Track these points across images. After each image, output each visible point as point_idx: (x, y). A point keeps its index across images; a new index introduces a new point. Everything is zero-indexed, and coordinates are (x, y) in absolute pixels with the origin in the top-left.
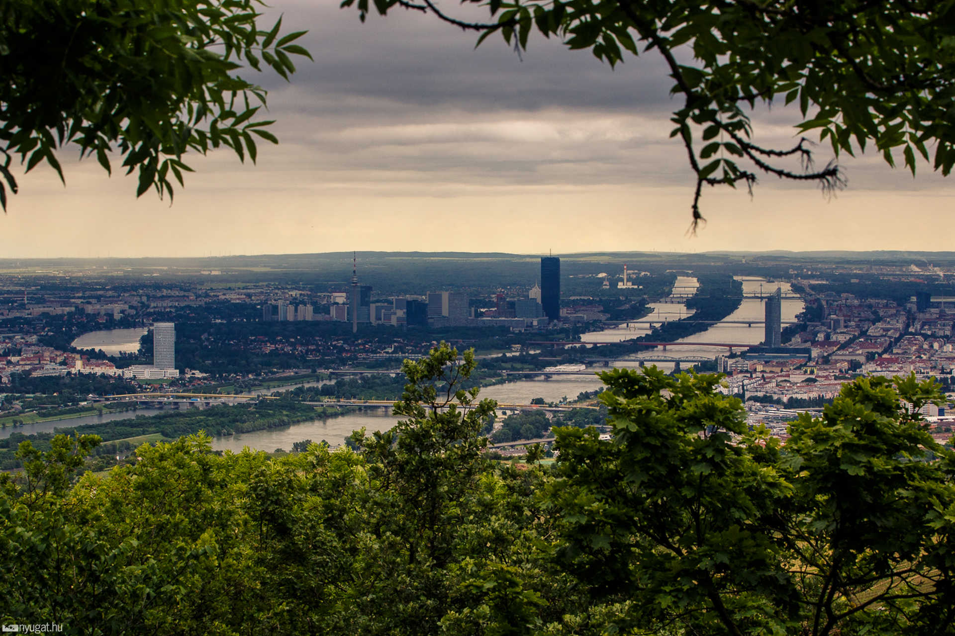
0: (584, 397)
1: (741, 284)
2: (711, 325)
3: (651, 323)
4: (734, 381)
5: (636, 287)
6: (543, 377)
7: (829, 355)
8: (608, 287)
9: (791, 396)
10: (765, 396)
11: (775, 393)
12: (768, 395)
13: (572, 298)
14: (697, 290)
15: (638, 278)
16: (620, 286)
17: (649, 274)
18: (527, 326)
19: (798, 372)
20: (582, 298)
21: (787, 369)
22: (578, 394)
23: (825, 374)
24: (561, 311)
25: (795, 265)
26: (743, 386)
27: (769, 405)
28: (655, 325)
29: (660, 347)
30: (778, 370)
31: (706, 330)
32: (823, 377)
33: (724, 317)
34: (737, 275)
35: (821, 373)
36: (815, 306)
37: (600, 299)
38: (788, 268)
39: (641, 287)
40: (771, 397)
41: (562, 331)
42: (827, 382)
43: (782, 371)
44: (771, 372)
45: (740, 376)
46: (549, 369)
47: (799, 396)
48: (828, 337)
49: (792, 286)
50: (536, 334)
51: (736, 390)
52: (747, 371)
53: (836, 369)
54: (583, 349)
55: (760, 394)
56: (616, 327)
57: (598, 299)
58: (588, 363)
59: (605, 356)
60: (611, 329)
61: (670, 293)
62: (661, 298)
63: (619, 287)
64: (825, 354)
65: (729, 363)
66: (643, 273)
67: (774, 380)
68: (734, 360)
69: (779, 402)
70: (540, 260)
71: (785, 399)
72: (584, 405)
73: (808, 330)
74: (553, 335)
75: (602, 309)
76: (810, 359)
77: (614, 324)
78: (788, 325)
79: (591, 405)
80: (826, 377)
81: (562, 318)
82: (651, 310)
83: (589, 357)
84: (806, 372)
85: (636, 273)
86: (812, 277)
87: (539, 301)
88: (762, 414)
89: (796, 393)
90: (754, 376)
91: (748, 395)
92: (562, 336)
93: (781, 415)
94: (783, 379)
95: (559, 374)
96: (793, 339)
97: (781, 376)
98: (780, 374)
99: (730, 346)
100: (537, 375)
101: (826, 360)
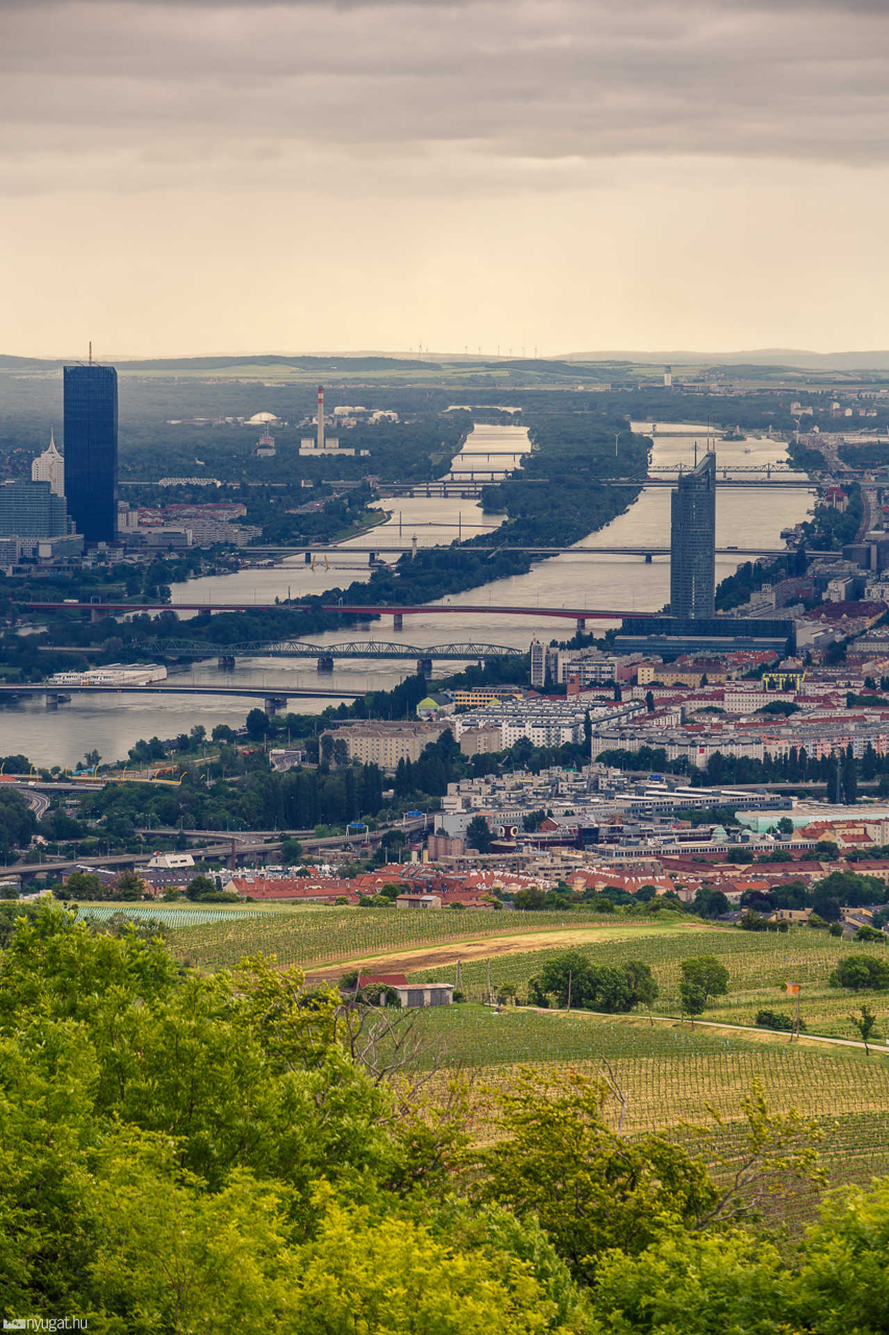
0: (149, 752)
1: (650, 444)
2: (540, 558)
3: (373, 553)
4: (566, 710)
5: (350, 452)
6: (44, 701)
7: (849, 640)
8: (271, 453)
9: (714, 750)
10: (645, 751)
11: (672, 743)
12: (654, 747)
13: (164, 483)
14: (522, 462)
15: (361, 426)
16: (307, 448)
17: (394, 415)
18: (22, 561)
19: (749, 685)
20: (195, 481)
21: (722, 678)
22: (132, 745)
23: (822, 693)
24: (121, 518)
25: (811, 390)
26: (588, 723)
27: (649, 774)
28: (382, 556)
29: (387, 620)
30: (693, 679)
31: (524, 571)
32: (818, 699)
33: (584, 534)
34: (639, 418)
35: (811, 690)
36: (841, 506)
37: (243, 485)
38: (790, 396)
39: (363, 453)
40: (662, 753)
41: (124, 573)
42: (824, 714)
43: (704, 682)
44: (678, 685)
45: (589, 696)
46: (62, 679)
47: (739, 752)
48: (856, 590)
49: (794, 449)
50: (44, 582)
51: (567, 735)
52: (609, 684)
53: (858, 678)
54: (169, 625)
55: (629, 746)
56: (275, 561)
57: (236, 486)
58: (179, 661)
59: (226, 641)
60: (259, 567)
61: (445, 468)
62: (417, 483)
63: (302, 452)
64: (839, 637)
65: (561, 662)
66: (378, 414)
67: (676, 709)
68: (576, 654)
69: (682, 767)
70: (60, 374)
71: (700, 760)
72: (147, 775)
73: (810, 573)
74: (93, 583)
75: (244, 512)
76: (791, 650)
77: (271, 555)
78: (753, 559)
79: (159, 776)
80: (825, 701)
81: (126, 536)
82: (382, 518)
83: (179, 645)
84: (772, 685)
85: (358, 415)
86: (856, 424)
87: (59, 489)
88: (625, 800)
89: (732, 742)
90: (625, 696)
91: (598, 747)
92: (120, 587)
93: (677, 802)
94: (704, 704)
95: (91, 690)
96: (754, 597)
97: (701, 697)
98: (698, 691)
99: (582, 616)
100: (27, 695)
101: (836, 654)
